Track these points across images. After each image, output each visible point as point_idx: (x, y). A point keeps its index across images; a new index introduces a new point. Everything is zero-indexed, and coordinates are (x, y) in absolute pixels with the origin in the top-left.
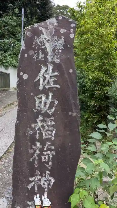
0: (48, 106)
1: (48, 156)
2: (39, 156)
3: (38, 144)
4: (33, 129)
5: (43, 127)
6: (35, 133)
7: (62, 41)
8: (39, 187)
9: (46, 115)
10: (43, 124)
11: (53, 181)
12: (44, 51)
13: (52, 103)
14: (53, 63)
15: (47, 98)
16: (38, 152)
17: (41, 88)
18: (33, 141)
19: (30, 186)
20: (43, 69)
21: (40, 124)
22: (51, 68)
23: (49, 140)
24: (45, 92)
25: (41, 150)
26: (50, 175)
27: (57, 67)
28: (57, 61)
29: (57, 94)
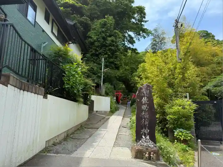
0: (145, 108)
1: (147, 123)
2: (144, 123)
3: (143, 119)
4: (142, 115)
5: (145, 114)
6: (142, 116)
7: (148, 91)
8: (144, 133)
9: (145, 111)
10: (145, 113)
11: (149, 131)
12: (144, 93)
13: (147, 108)
14: (146, 96)
15: (145, 106)
16: (143, 122)
17: (143, 103)
18: (142, 119)
19: (141, 133)
20: (144, 98)
21: (143, 113)
22: (146, 98)
23: (147, 118)
24: (145, 104)
25: (144, 121)
26: (148, 129)
27: (147, 98)
28: (147, 96)
29: (148, 105)
